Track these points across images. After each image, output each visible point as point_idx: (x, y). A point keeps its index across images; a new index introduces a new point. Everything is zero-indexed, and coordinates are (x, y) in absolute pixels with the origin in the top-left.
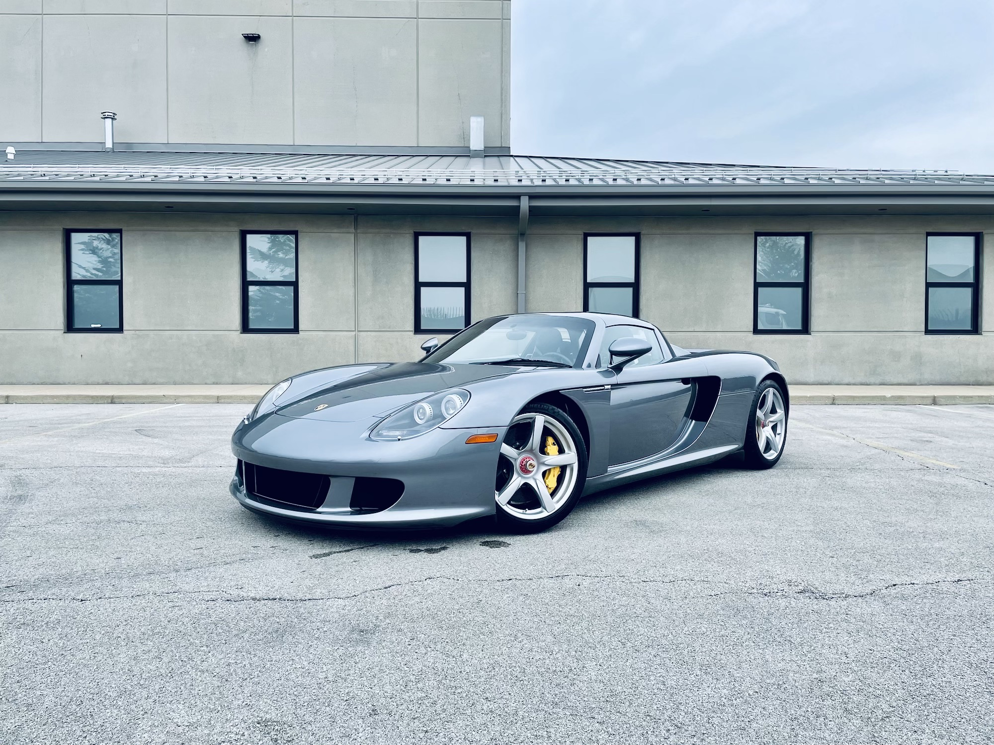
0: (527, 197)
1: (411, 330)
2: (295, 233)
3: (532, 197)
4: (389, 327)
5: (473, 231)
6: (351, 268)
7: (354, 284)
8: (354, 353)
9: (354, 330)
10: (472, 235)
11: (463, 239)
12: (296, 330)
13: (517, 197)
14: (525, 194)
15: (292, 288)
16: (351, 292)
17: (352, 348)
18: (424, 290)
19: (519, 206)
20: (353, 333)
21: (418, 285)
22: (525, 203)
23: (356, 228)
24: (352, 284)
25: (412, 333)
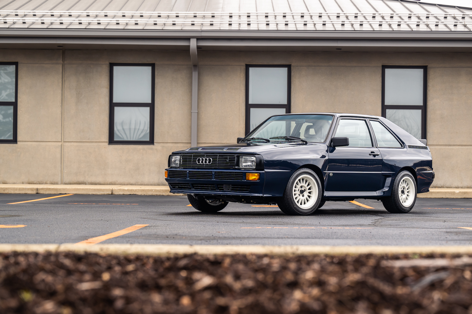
0: (195, 40)
1: (106, 141)
2: (16, 64)
3: (199, 39)
4: (89, 139)
5: (157, 63)
6: (60, 91)
7: (61, 105)
8: (60, 159)
9: (60, 141)
10: (156, 66)
11: (149, 69)
12: (14, 140)
13: (188, 39)
14: (193, 37)
15: (12, 107)
16: (59, 111)
17: (58, 156)
18: (117, 110)
19: (189, 46)
20: (60, 144)
21: (112, 106)
22: (193, 44)
23: (63, 60)
24: (59, 104)
25: (107, 144)
